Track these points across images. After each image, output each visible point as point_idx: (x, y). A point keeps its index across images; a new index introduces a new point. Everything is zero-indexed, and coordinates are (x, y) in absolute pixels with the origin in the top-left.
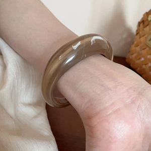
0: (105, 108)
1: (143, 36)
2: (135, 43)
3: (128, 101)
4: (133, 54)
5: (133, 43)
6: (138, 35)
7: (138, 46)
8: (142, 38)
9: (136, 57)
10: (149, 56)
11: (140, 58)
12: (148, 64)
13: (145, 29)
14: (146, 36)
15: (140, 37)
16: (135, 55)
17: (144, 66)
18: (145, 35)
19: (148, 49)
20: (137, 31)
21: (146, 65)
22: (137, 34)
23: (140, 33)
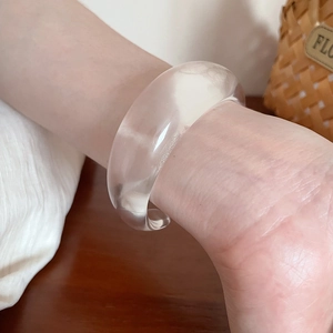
0: (256, 224)
1: (298, 38)
2: (281, 58)
3: (305, 198)
4: (278, 86)
5: (276, 59)
6: (286, 39)
7: (287, 64)
8: (295, 46)
9: (286, 91)
10: (316, 86)
11: (296, 94)
12: (316, 103)
13: (299, 22)
14: (304, 37)
15: (290, 44)
16: (285, 86)
17: (308, 111)
18: (301, 36)
19: (312, 67)
20: (281, 29)
21: (311, 106)
22: (282, 37)
23: (290, 32)
